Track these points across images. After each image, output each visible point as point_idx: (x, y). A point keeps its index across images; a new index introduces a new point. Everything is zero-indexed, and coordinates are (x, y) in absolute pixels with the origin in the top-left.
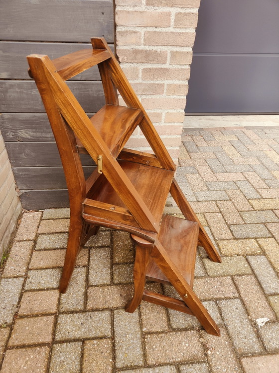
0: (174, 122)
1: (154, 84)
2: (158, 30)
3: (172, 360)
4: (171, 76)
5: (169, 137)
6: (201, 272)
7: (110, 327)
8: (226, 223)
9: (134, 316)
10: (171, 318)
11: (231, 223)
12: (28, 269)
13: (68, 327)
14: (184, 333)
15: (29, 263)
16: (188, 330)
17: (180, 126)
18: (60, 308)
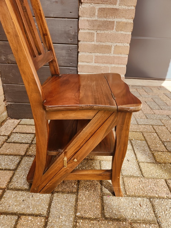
0: (121, 54)
1: (107, 21)
4: (120, 15)
5: (117, 66)
6: (137, 173)
7: (47, 207)
8: (161, 140)
9: (71, 200)
10: (105, 207)
11: (165, 141)
13: (11, 201)
14: (115, 223)
16: (120, 221)
17: (126, 57)
18: (10, 185)
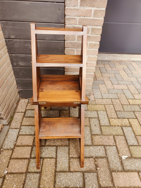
0: (92, 61)
2: (85, 18)
3: (81, 170)
4: (91, 40)
5: (89, 68)
6: (100, 133)
7: (55, 154)
8: (115, 110)
9: (66, 150)
11: (117, 110)
12: (21, 125)
14: (88, 159)
15: (21, 123)
16: (90, 158)
17: (95, 63)
18: (34, 143)
